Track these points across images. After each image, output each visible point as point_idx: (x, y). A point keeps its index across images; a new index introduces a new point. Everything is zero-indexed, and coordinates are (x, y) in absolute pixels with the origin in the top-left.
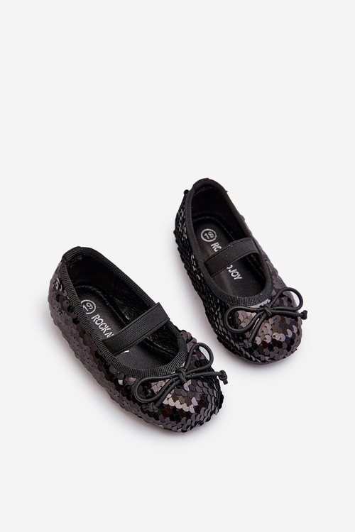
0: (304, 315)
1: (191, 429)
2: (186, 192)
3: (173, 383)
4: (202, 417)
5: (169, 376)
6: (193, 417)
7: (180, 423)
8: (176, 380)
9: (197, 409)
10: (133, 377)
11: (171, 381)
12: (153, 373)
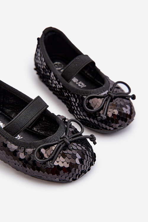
0: (134, 97)
1: (79, 177)
2: (38, 39)
3: (60, 146)
4: (85, 167)
5: (57, 142)
6: (79, 167)
7: (71, 173)
8: (62, 144)
9: (81, 161)
10: (31, 148)
11: (59, 145)
12: (45, 142)
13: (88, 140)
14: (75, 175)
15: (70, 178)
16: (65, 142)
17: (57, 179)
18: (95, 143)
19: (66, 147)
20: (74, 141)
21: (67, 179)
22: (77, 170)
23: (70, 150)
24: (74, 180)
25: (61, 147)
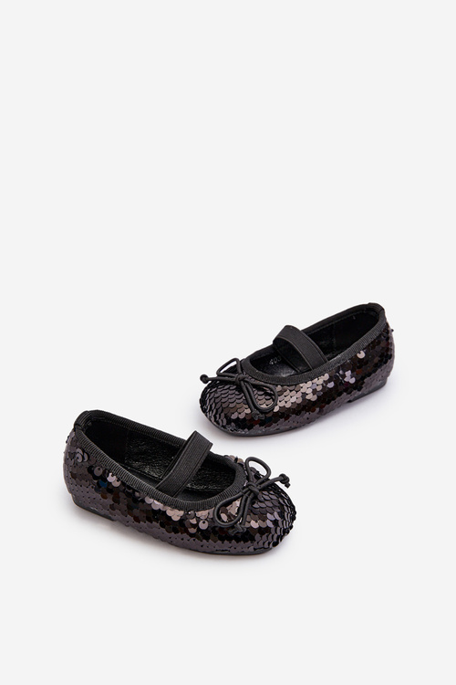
3: (247, 498)
5: (240, 494)
8: (249, 495)
10: (204, 509)
11: (244, 497)
12: (225, 497)
13: (278, 483)
14: (275, 536)
15: (269, 543)
16: (252, 491)
17: (251, 549)
18: (288, 486)
19: (255, 498)
20: (263, 489)
21: (266, 546)
22: (278, 529)
23: (261, 502)
24: (276, 544)
25: (249, 499)
